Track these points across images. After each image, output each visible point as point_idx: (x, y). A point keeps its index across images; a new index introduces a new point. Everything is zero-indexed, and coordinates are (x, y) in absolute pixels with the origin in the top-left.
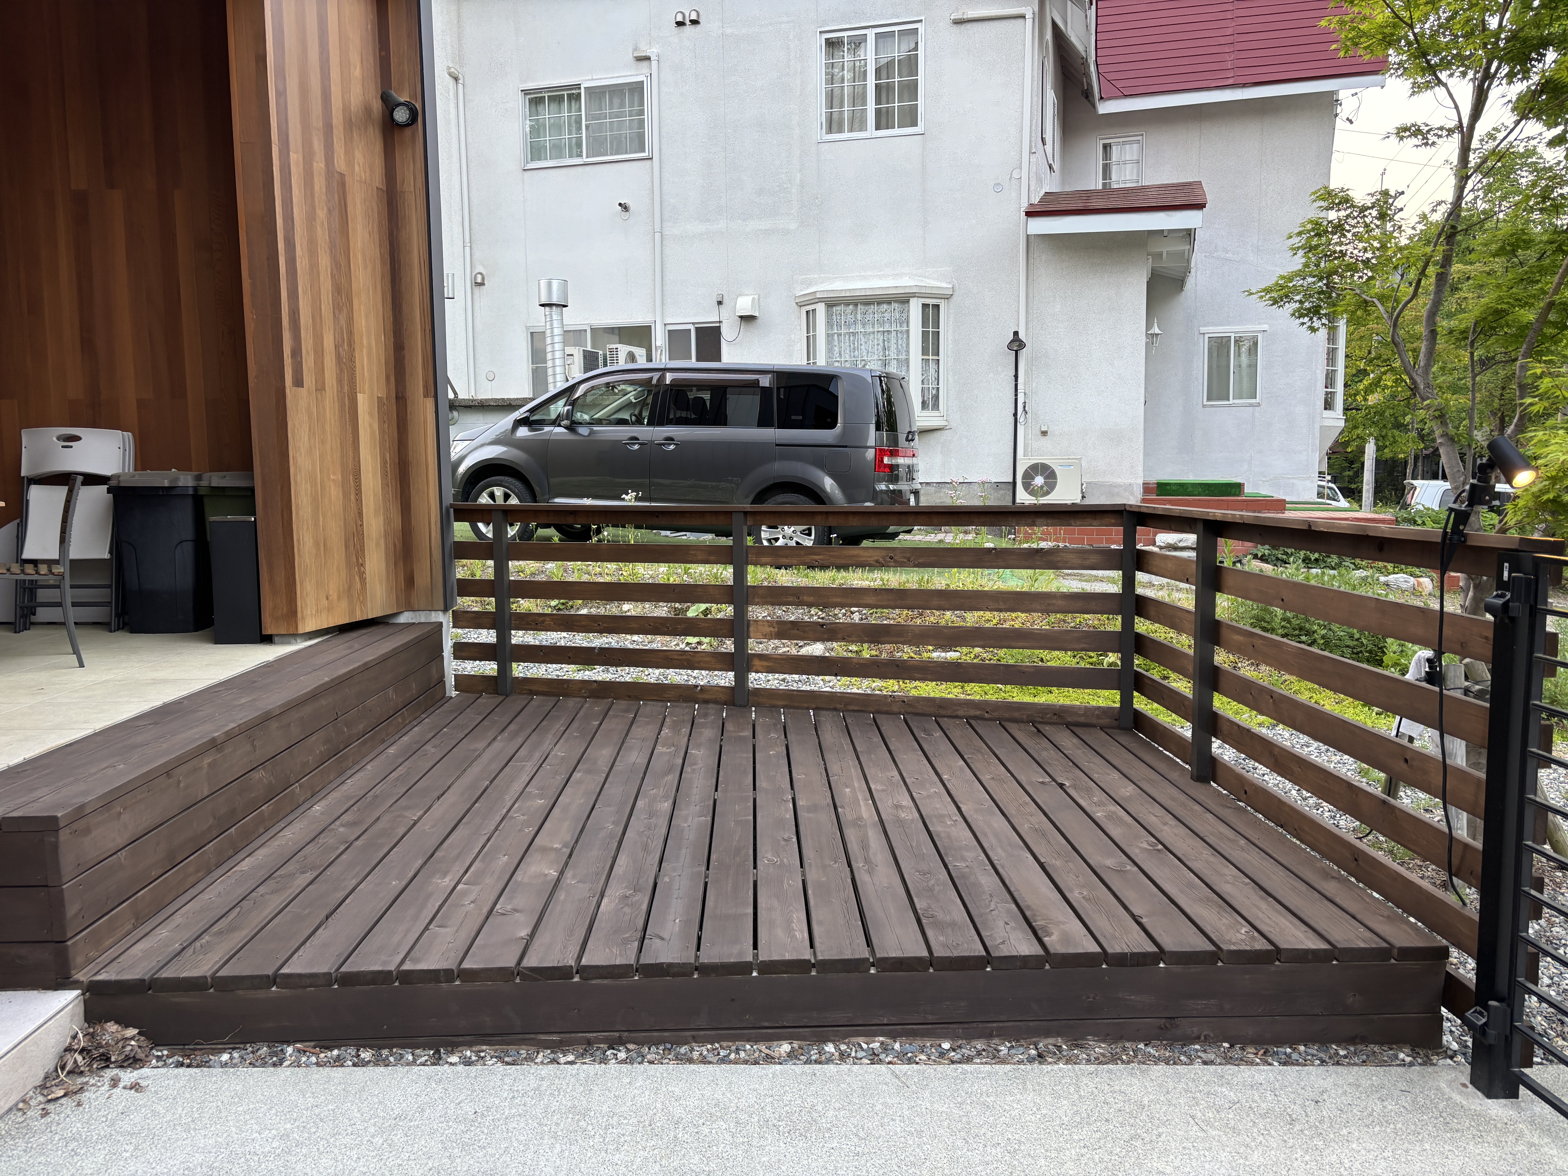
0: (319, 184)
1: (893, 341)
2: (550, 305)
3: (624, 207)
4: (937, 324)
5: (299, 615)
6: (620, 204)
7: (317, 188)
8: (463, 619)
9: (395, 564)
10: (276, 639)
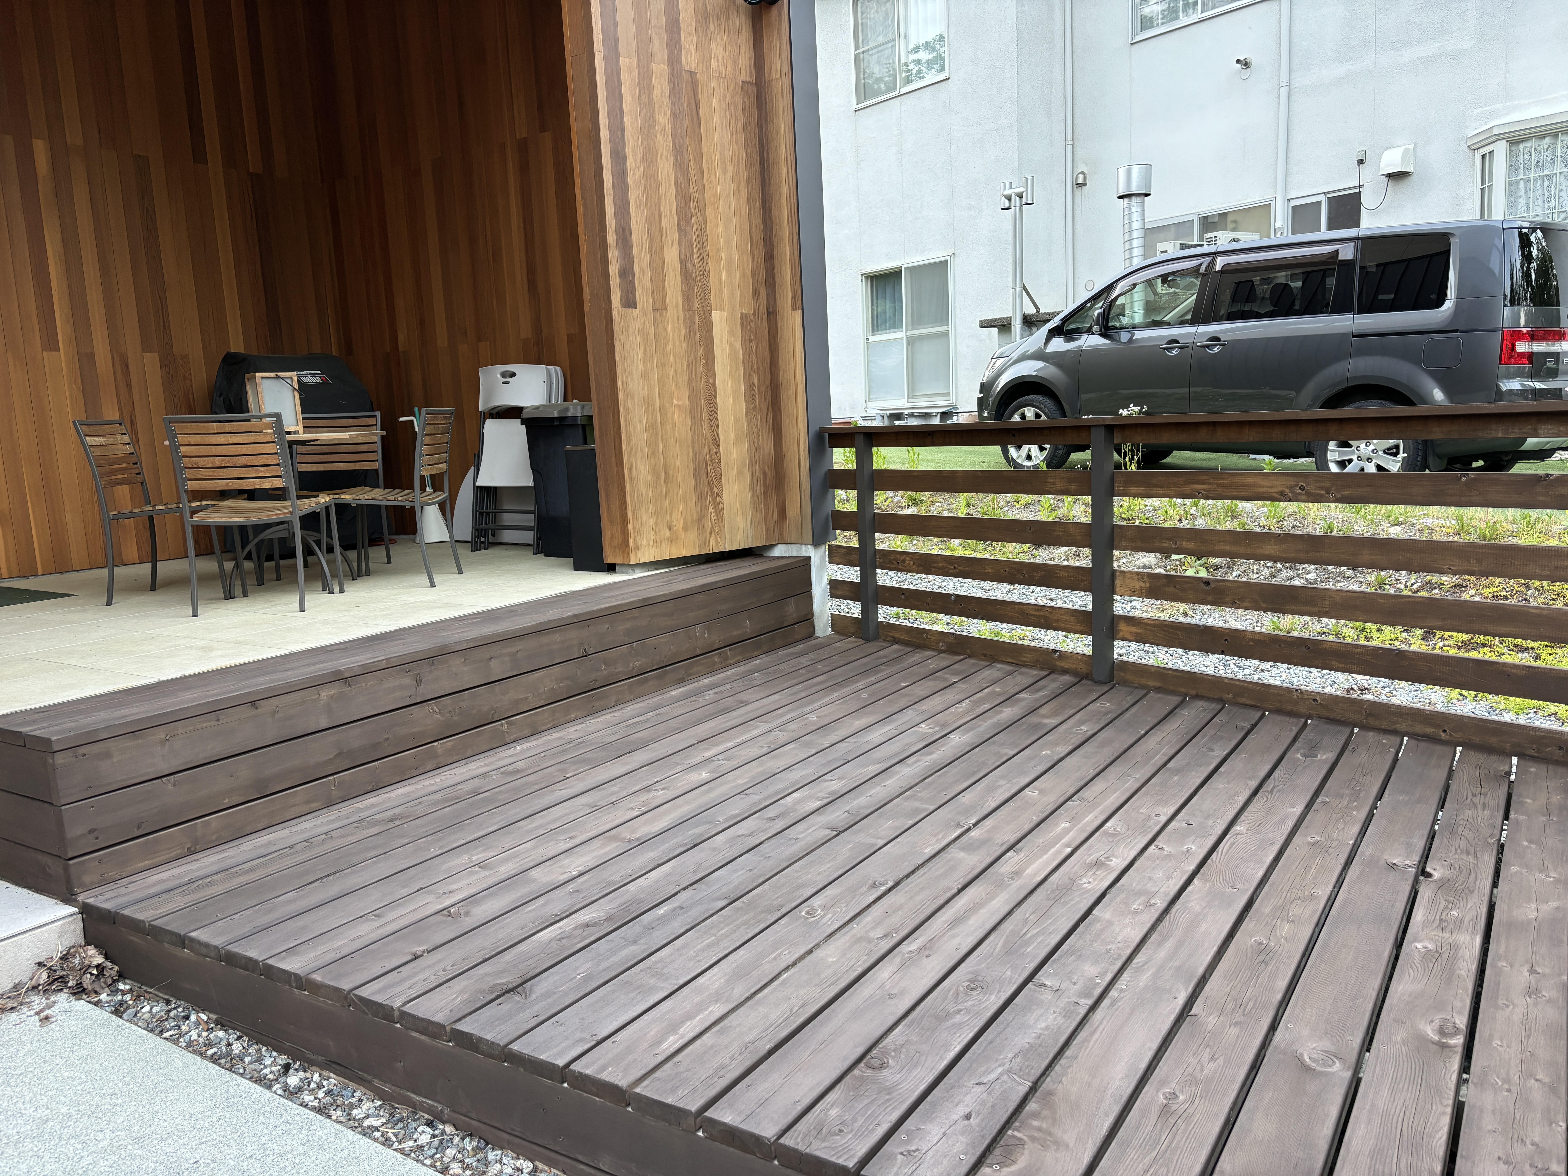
2: (1129, 196)
3: (1244, 63)
5: (632, 544)
6: (1238, 61)
7: (657, 92)
8: (839, 555)
9: (765, 493)
10: (617, 568)
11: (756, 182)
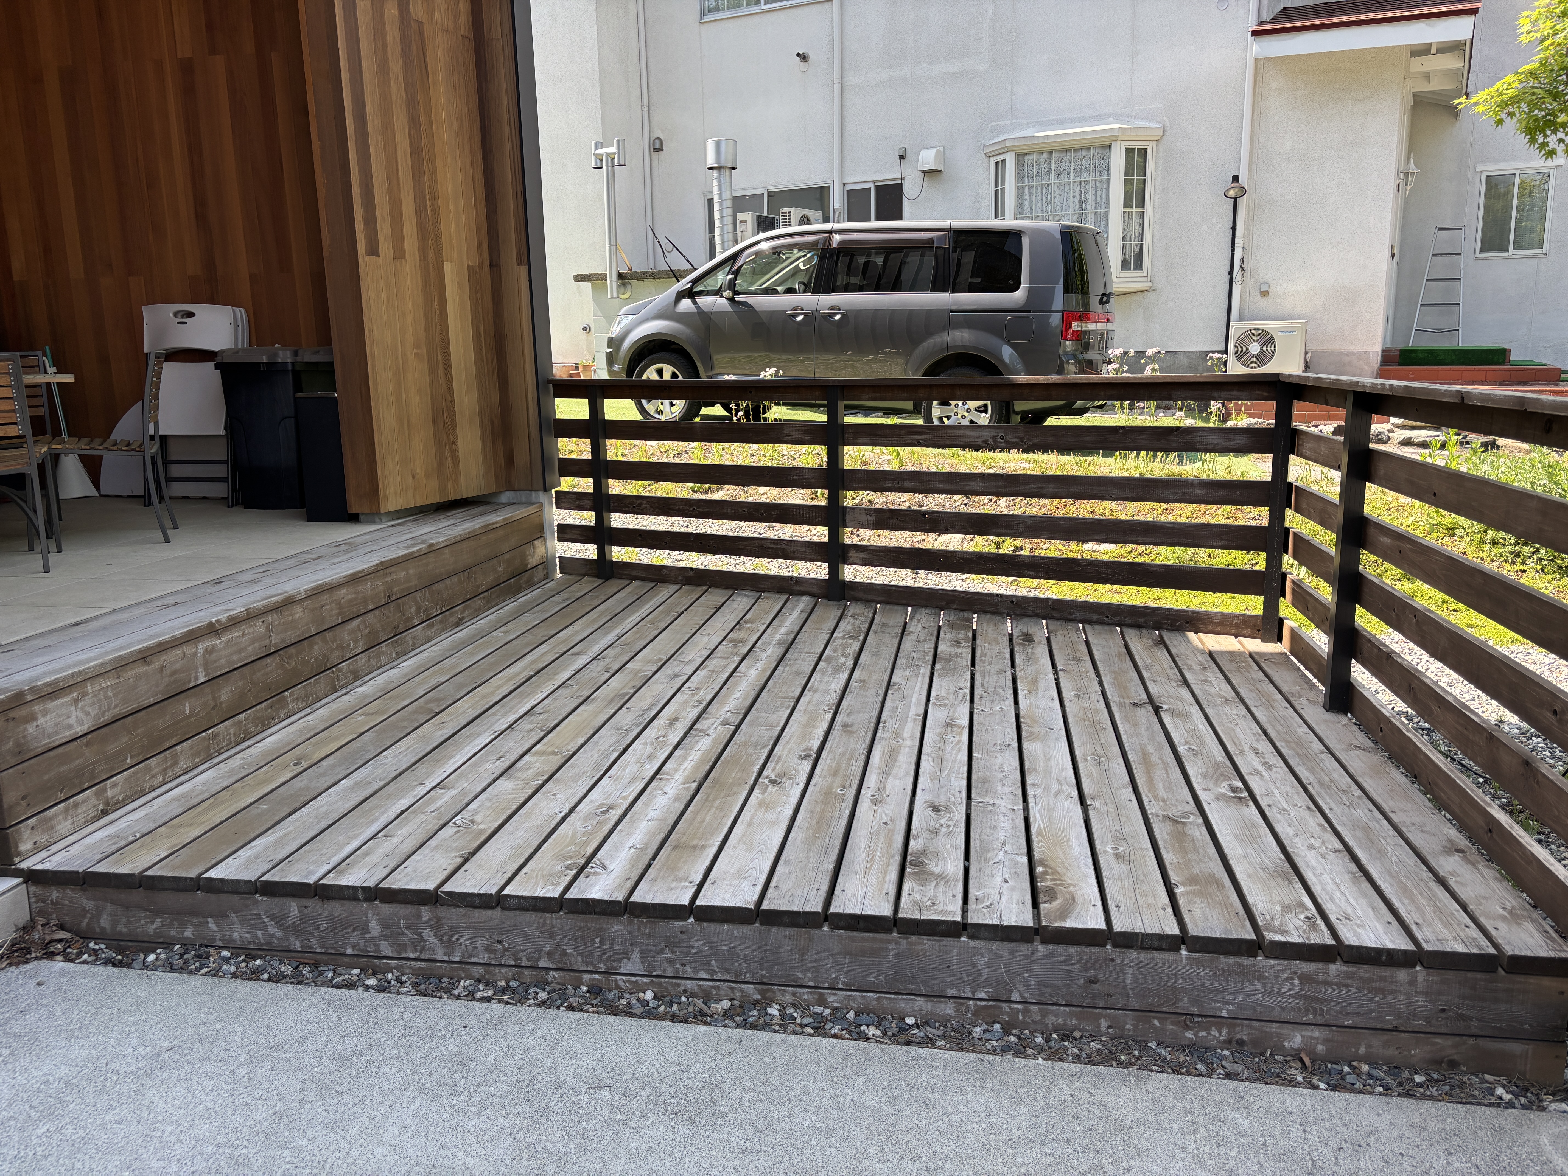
0: (392, 35)
1: (1091, 192)
2: (719, 168)
3: (803, 57)
4: (1143, 171)
5: (381, 494)
6: (798, 55)
7: (389, 38)
8: (567, 500)
9: (493, 442)
10: (362, 517)
11: (477, 138)
